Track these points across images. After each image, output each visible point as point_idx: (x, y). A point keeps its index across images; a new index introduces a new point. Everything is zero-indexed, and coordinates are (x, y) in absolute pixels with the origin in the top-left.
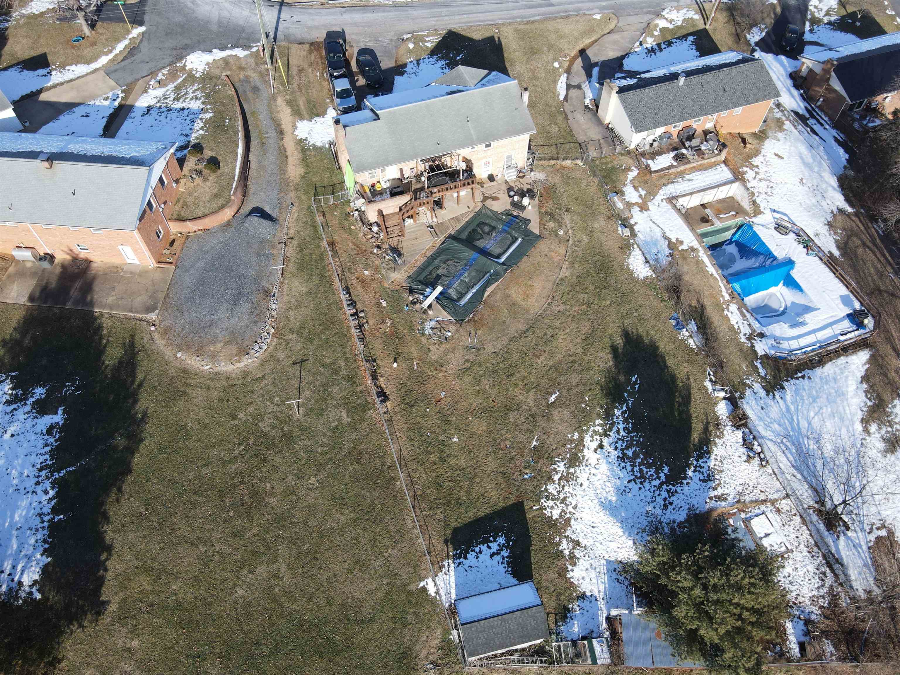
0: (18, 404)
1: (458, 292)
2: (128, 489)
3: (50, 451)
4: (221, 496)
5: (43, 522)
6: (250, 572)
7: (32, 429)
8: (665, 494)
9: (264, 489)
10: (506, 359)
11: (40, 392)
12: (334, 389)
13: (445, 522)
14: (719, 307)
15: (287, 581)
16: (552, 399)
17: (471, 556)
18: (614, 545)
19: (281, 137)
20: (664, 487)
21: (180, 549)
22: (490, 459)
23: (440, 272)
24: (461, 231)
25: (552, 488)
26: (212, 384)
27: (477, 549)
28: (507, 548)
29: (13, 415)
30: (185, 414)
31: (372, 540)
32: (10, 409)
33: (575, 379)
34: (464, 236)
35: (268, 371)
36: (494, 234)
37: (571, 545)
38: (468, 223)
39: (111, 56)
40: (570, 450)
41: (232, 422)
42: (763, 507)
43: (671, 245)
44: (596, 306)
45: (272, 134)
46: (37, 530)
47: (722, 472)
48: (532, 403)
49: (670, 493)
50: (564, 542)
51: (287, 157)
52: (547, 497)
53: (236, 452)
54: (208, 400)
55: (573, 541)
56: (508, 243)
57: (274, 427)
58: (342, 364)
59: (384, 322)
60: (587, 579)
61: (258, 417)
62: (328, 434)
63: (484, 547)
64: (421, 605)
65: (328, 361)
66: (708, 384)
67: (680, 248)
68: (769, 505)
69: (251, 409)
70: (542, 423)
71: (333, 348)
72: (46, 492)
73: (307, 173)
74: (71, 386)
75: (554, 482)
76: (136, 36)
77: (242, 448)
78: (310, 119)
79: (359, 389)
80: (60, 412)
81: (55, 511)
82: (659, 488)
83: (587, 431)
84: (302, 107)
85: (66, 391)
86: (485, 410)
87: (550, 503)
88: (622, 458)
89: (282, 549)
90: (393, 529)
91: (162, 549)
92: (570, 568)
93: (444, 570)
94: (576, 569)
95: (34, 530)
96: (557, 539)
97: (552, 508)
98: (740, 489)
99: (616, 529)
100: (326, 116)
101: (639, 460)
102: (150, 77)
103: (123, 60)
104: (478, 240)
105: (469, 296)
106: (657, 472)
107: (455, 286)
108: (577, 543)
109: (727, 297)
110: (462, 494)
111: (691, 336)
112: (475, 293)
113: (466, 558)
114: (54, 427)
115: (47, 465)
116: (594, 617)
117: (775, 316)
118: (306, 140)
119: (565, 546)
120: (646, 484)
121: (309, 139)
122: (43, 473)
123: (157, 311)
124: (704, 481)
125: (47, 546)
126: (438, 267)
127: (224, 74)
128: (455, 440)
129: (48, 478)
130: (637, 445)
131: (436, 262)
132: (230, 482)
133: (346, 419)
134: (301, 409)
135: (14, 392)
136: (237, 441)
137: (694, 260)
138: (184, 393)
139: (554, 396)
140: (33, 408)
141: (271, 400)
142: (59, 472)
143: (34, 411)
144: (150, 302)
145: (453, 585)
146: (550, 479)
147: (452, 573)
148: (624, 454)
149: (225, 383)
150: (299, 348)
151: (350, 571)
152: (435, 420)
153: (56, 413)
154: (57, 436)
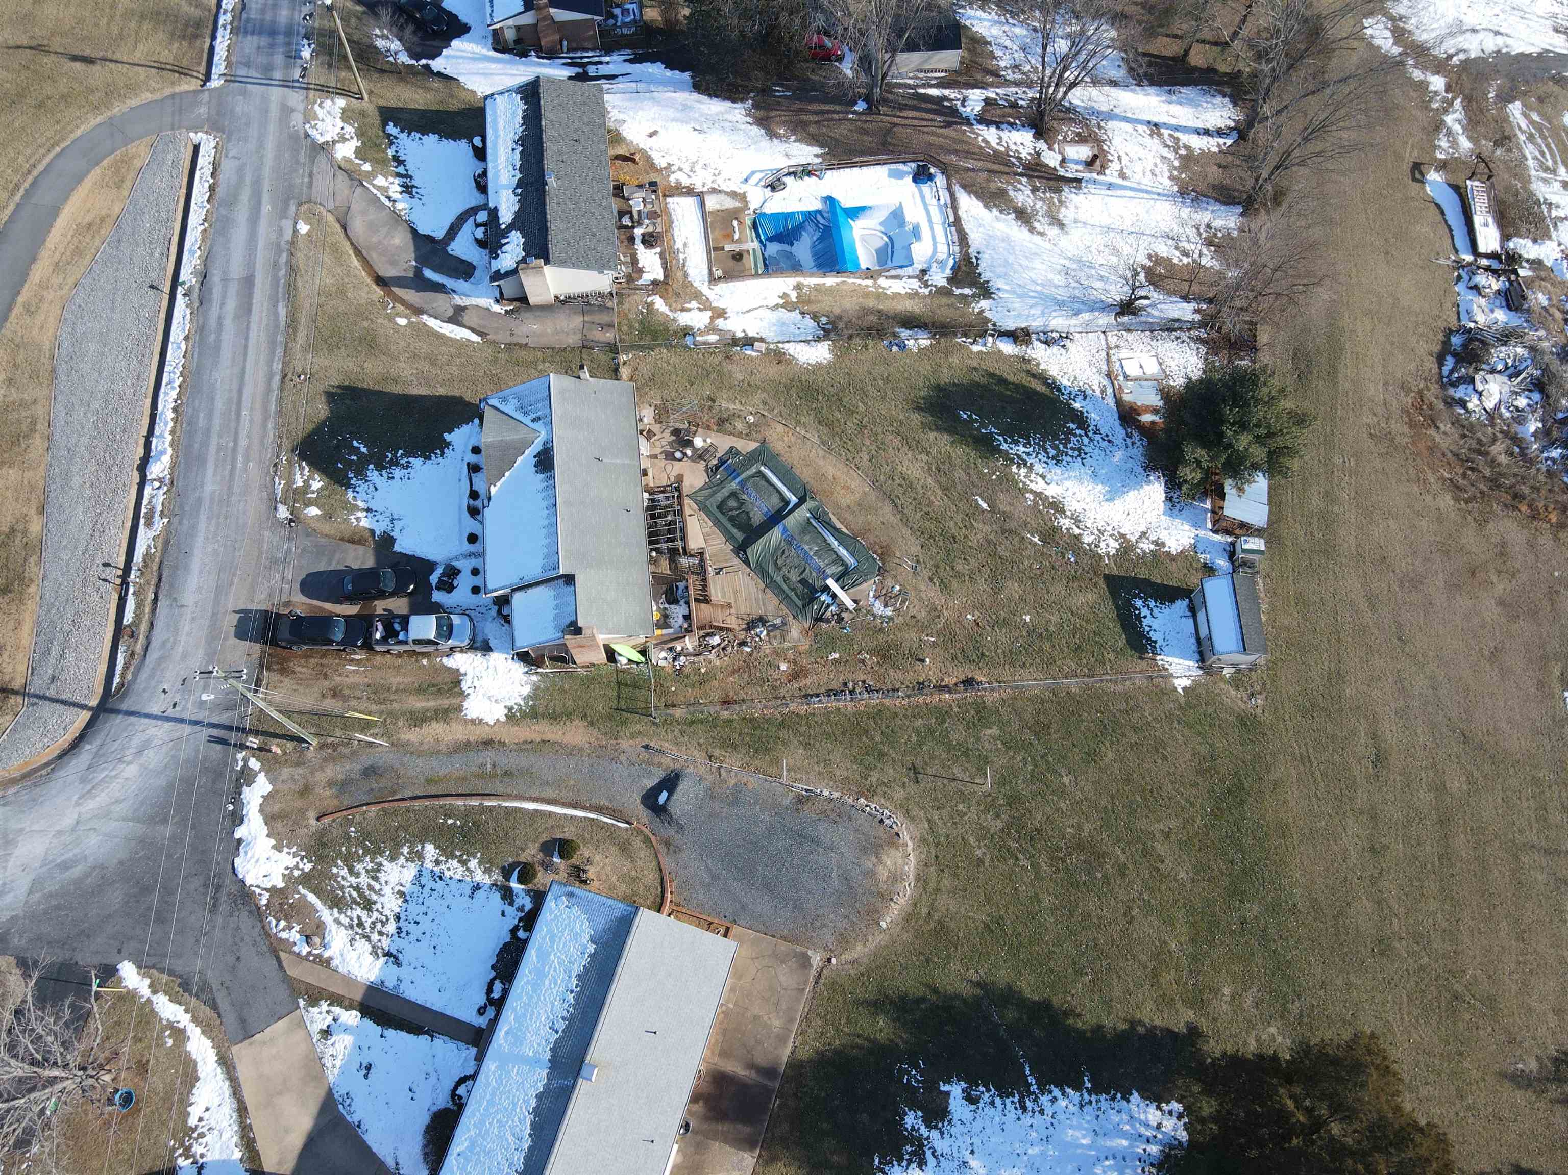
0: (926, 1149)
1: (834, 562)
2: (1061, 996)
3: (1001, 1097)
4: (1075, 885)
5: (1090, 1102)
6: (1163, 862)
7: (968, 1125)
8: (1098, 437)
9: (1074, 837)
10: (931, 537)
11: (912, 1119)
12: (955, 737)
13: (1119, 653)
14: (881, 296)
15: (1173, 824)
16: (985, 506)
17: (1153, 636)
18: (1148, 503)
19: (496, 746)
20: (1090, 434)
21: (1135, 935)
22: (1052, 589)
23: (794, 577)
24: (729, 537)
25: (1087, 539)
26: (932, 885)
27: (1147, 629)
28: (1146, 600)
29: (942, 1155)
30: (970, 923)
31: (1135, 730)
32: (931, 1161)
33: (959, 474)
34: (740, 536)
35: (922, 814)
36: (745, 497)
37: (1144, 540)
38: (717, 523)
39: (194, 1032)
40: (1045, 507)
41: (987, 864)
42: (1114, 358)
43: (788, 306)
44: (866, 419)
45: (488, 757)
46: (1099, 1109)
47: (1075, 378)
48: (988, 528)
49: (1097, 431)
50: (1141, 545)
51: (544, 742)
52: (1097, 546)
53: (1023, 862)
54: (953, 891)
55: (1141, 537)
56: (763, 483)
57: (998, 816)
58: (919, 722)
59: (863, 661)
60: (1179, 537)
61: (983, 833)
62: (1011, 754)
63: (1145, 622)
64: (1198, 696)
65: (914, 738)
66: (976, 348)
67: (795, 300)
68: (1112, 352)
69: (972, 840)
70: (1013, 525)
71: (896, 729)
72: (1054, 1100)
73: (584, 717)
74: (909, 1073)
75: (1080, 535)
76: (147, 981)
77: (1021, 857)
78: (463, 695)
79: (956, 709)
80: (944, 1088)
81: (1078, 1087)
82: (1091, 440)
83: (1024, 484)
84: (432, 704)
85: (917, 1081)
86: (994, 578)
87: (1102, 545)
88: (1058, 461)
89: (1142, 824)
90: (1123, 706)
91: (1134, 956)
92: (1166, 549)
93: (1167, 666)
94: (1168, 543)
95: (1099, 1113)
96: (1139, 551)
97: (1107, 545)
98: (1095, 370)
99: (1132, 495)
100: (462, 671)
101: (1061, 446)
102: (282, 955)
103: (215, 1007)
104: (749, 518)
105: (843, 552)
106: (1075, 435)
107: (822, 565)
108: (1144, 534)
109: (869, 282)
110: (1089, 627)
111: (916, 340)
112: (840, 543)
113: (1155, 642)
114: (969, 1094)
115: (1020, 1102)
116: (1213, 543)
117: (893, 247)
118: (510, 709)
119: (1146, 546)
120: (1087, 450)
121: (509, 704)
122: (1029, 1104)
123: (810, 953)
124: (1085, 398)
125: (1119, 1095)
126: (786, 579)
127: (313, 822)
128: (1028, 618)
129: (1035, 1100)
130: (1045, 442)
131: (778, 579)
132: (1062, 874)
133: (994, 731)
134: (977, 781)
135: (907, 1157)
136: (1011, 861)
137: (815, 293)
138: (939, 922)
139: (981, 502)
140: (936, 1127)
141: (962, 814)
142: (1031, 1084)
143: (940, 1125)
144: (793, 963)
145: (1181, 661)
146: (1078, 537)
147: (1170, 659)
148: (1053, 458)
149: (933, 869)
150: (891, 771)
151: (1165, 758)
152: (1002, 635)
153: (948, 1094)
154: (982, 1089)
